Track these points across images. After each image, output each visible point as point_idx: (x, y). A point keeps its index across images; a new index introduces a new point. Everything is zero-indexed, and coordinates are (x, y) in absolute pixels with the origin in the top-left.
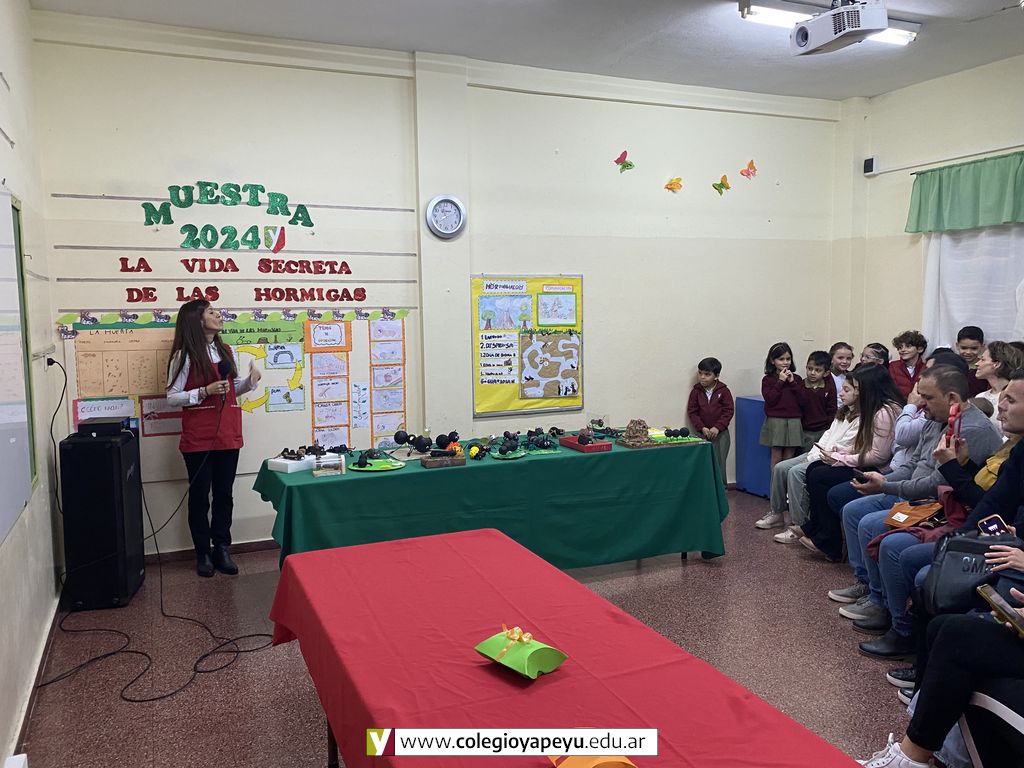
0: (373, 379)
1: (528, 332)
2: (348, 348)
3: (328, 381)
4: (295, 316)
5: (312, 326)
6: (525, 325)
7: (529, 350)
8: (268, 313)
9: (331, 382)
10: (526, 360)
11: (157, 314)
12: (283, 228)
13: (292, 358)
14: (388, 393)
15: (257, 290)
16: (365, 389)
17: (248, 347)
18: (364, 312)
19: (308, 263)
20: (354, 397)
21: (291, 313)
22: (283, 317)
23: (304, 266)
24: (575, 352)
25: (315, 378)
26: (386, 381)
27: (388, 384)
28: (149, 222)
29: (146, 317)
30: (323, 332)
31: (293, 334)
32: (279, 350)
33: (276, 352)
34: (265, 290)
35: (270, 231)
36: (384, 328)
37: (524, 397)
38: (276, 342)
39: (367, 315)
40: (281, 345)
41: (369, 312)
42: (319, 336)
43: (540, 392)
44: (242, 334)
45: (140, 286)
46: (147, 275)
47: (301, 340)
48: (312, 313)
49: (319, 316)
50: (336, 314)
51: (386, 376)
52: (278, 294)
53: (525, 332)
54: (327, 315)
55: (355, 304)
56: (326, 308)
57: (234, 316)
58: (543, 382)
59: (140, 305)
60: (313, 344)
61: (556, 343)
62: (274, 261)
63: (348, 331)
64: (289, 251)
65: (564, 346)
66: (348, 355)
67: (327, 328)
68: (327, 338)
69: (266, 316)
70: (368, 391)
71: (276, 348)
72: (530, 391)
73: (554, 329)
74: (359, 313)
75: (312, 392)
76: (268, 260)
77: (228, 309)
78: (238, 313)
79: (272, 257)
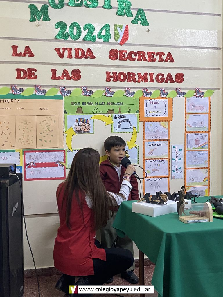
0: (186, 142)
2: (169, 119)
3: (155, 143)
4: (133, 93)
5: (145, 101)
8: (115, 90)
9: (157, 144)
11: (37, 88)
12: (127, 26)
13: (130, 125)
14: (198, 154)
15: (108, 73)
16: (180, 150)
17: (101, 116)
18: (182, 91)
19: (144, 54)
20: (173, 155)
21: (131, 91)
22: (125, 94)
23: (140, 55)
25: (147, 140)
26: (196, 144)
27: (198, 146)
28: (33, 20)
29: (29, 91)
30: (153, 106)
31: (132, 107)
32: (122, 119)
33: (119, 120)
34: (113, 73)
35: (118, 29)
36: (196, 104)
38: (120, 112)
39: (184, 93)
40: (123, 115)
41: (186, 91)
42: (150, 109)
44: (97, 106)
45: (25, 67)
46: (31, 59)
47: (137, 112)
48: (145, 91)
49: (151, 93)
50: (162, 92)
51: (196, 140)
52: (122, 77)
54: (156, 93)
55: (176, 85)
56: (155, 88)
57: (91, 92)
59: (25, 81)
60: (145, 114)
62: (120, 51)
63: (170, 106)
64: (130, 44)
66: (169, 124)
67: (155, 103)
68: (156, 110)
69: (113, 93)
70: (183, 152)
71: (120, 117)
74: (178, 92)
75: (144, 151)
76: (116, 50)
77: (87, 87)
78: (94, 90)
79: (119, 48)
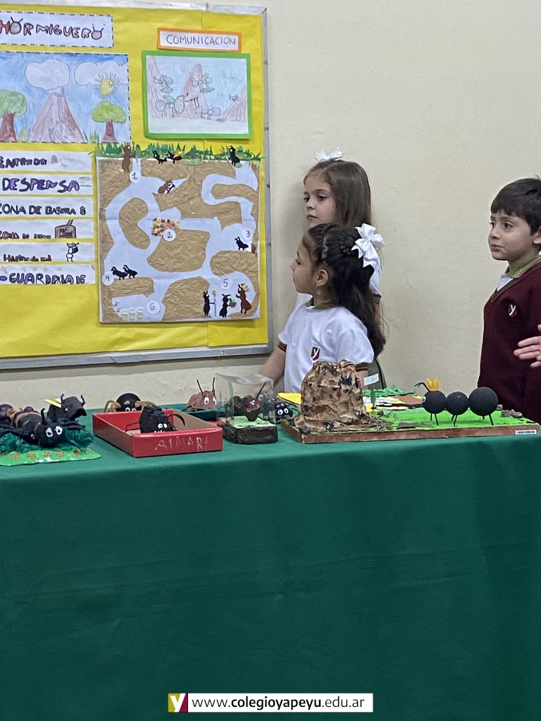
1: (119, 151)
6: (110, 132)
7: (123, 198)
10: (113, 225)
24: (246, 205)
37: (111, 320)
43: (154, 307)
53: (110, 150)
58: (163, 282)
61: (195, 184)
65: (218, 191)
72: (127, 306)
73: (189, 146)
